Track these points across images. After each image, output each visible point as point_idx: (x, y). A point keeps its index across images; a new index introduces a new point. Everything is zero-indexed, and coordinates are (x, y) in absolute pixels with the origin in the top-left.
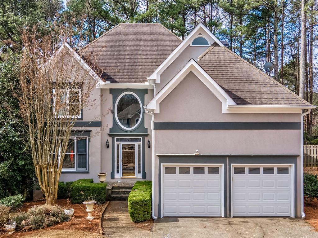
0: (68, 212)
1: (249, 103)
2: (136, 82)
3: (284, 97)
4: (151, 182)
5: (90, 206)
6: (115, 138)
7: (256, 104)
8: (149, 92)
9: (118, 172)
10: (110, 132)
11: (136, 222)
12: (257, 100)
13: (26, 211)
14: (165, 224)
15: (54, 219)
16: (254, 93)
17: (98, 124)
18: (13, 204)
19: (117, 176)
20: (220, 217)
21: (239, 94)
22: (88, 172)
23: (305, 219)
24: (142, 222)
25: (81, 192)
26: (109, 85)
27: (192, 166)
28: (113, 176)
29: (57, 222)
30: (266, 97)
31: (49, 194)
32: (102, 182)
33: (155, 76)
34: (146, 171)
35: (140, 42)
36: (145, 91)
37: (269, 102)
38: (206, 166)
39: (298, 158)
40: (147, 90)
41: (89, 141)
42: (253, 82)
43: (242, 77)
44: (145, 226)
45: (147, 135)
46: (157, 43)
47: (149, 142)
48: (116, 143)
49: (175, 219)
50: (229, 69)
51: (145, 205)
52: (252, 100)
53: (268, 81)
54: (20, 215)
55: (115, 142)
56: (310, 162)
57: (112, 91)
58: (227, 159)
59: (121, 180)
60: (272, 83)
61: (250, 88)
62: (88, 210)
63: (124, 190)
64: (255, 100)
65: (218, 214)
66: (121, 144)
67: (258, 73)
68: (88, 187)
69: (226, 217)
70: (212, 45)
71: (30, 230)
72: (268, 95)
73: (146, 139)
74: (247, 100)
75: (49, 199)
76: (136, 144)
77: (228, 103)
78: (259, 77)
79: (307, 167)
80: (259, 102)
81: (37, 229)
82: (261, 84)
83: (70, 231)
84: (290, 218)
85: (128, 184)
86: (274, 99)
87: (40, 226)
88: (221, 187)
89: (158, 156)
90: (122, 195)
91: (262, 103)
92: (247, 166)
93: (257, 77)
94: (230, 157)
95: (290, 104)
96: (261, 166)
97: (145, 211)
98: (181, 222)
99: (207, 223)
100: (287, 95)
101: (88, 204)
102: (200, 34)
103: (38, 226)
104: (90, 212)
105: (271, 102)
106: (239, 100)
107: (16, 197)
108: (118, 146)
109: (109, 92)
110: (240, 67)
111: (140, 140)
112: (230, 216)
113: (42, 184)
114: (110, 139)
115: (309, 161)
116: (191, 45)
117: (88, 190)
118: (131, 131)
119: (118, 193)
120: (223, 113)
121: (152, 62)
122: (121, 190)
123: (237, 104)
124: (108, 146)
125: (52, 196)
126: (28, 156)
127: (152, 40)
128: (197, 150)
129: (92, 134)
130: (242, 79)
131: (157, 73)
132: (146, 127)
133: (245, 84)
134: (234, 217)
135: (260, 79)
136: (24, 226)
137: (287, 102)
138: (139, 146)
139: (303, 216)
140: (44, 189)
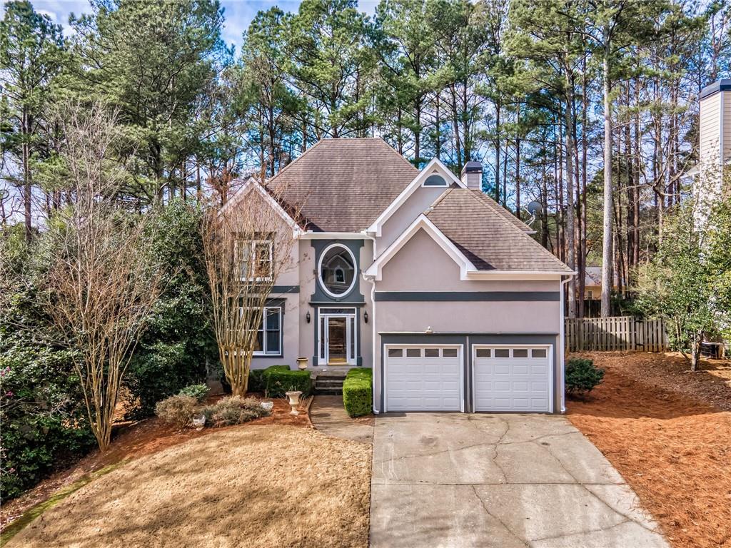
0: (267, 405)
1: (493, 268)
2: (347, 231)
3: (539, 260)
4: (371, 369)
5: (293, 398)
6: (319, 308)
7: (502, 269)
8: (365, 244)
9: (323, 356)
10: (312, 300)
11: (353, 416)
12: (504, 263)
13: (215, 404)
14: (389, 419)
15: (251, 413)
16: (501, 254)
17: (296, 290)
18: (197, 395)
19: (321, 362)
20: (460, 412)
21: (482, 256)
22: (282, 357)
23: (565, 413)
24: (360, 416)
25: (278, 382)
26: (311, 234)
27: (423, 347)
28: (315, 363)
29: (254, 418)
30: (516, 260)
31: (237, 384)
32: (303, 370)
33: (375, 228)
34: (362, 355)
35: (352, 169)
36: (361, 243)
37: (519, 267)
38: (441, 347)
39: (557, 338)
40: (363, 240)
41: (283, 313)
42: (501, 239)
43: (488, 233)
44: (364, 421)
45: (363, 305)
46: (376, 170)
47: (366, 314)
48: (320, 316)
49: (402, 414)
50: (471, 222)
51: (364, 395)
52: (498, 264)
53: (520, 238)
54: (209, 408)
55: (319, 314)
56: (611, 343)
57: (315, 243)
58: (468, 338)
59: (327, 367)
60: (526, 241)
61: (497, 248)
62: (292, 402)
63: (332, 381)
64: (501, 264)
65: (456, 408)
66: (328, 316)
67: (509, 227)
68: (287, 375)
69: (466, 411)
70: (451, 187)
71: (224, 425)
72: (518, 257)
73: (362, 310)
74: (491, 264)
75: (237, 391)
76: (348, 317)
77: (467, 268)
78: (510, 232)
79: (607, 350)
80: (506, 266)
81: (231, 424)
82: (511, 242)
83: (274, 426)
84: (548, 413)
85: (337, 373)
86: (525, 263)
87: (235, 421)
88: (460, 373)
89: (380, 334)
90: (330, 388)
91: (509, 268)
92: (493, 347)
93: (507, 232)
94: (470, 335)
95: (545, 269)
96: (511, 347)
97: (364, 404)
98: (409, 417)
99: (441, 418)
100: (543, 257)
101: (293, 396)
102: (435, 171)
103: (232, 422)
104: (294, 406)
105: (522, 267)
106: (480, 264)
107: (200, 386)
108: (323, 320)
109: (310, 243)
110: (486, 218)
111: (353, 311)
112: (472, 411)
113: (229, 371)
114: (312, 310)
115: (609, 343)
116: (423, 186)
117: (286, 380)
118: (341, 299)
119: (325, 385)
120: (462, 279)
121: (370, 200)
122: (328, 381)
123: (479, 269)
124: (309, 321)
125: (241, 387)
126: (210, 335)
127: (368, 165)
128: (429, 327)
129: (287, 303)
130: (487, 236)
131: (378, 224)
132: (362, 293)
133: (491, 242)
134: (476, 412)
135: (510, 235)
136: (215, 421)
137: (542, 266)
138: (353, 320)
139: (563, 409)
140: (231, 377)
